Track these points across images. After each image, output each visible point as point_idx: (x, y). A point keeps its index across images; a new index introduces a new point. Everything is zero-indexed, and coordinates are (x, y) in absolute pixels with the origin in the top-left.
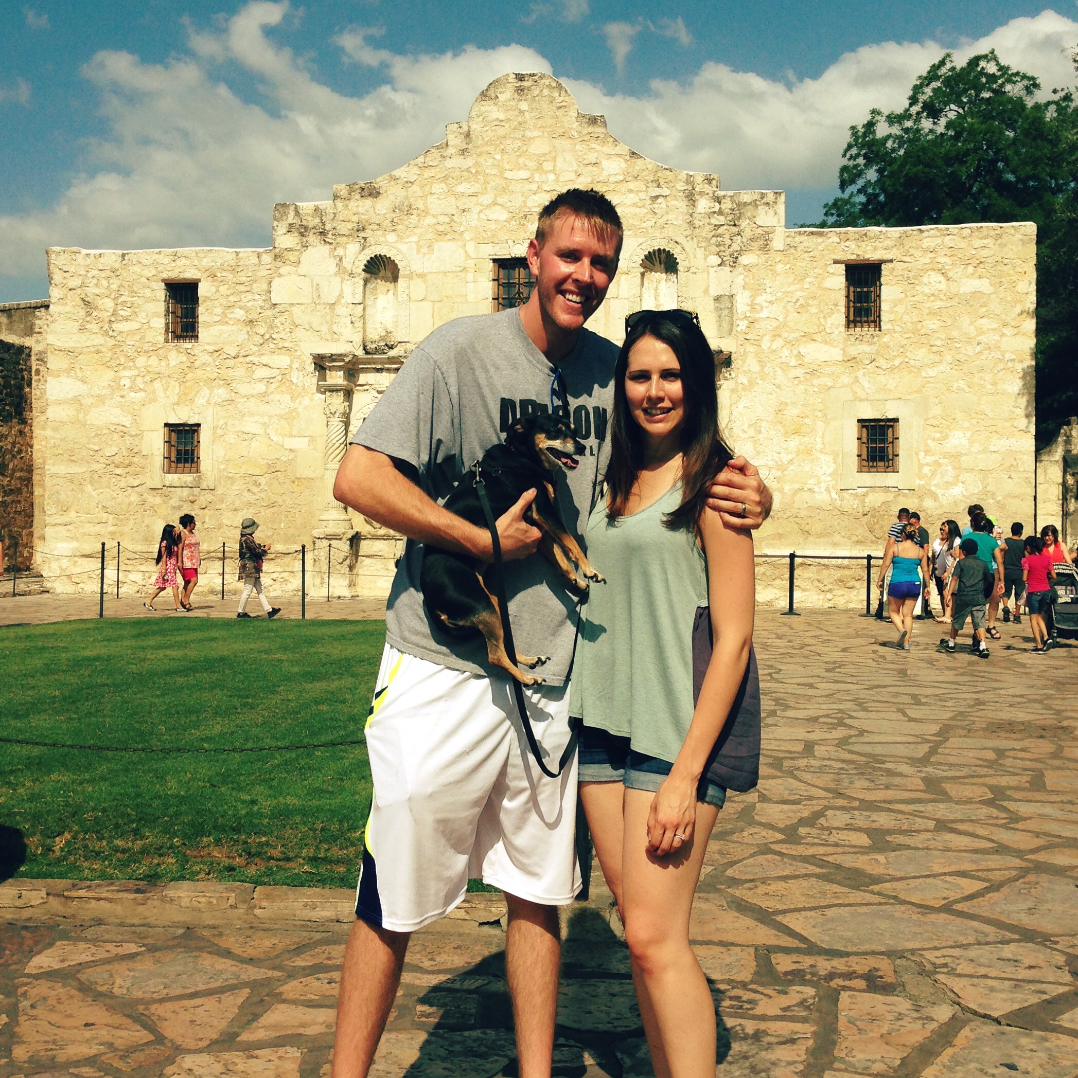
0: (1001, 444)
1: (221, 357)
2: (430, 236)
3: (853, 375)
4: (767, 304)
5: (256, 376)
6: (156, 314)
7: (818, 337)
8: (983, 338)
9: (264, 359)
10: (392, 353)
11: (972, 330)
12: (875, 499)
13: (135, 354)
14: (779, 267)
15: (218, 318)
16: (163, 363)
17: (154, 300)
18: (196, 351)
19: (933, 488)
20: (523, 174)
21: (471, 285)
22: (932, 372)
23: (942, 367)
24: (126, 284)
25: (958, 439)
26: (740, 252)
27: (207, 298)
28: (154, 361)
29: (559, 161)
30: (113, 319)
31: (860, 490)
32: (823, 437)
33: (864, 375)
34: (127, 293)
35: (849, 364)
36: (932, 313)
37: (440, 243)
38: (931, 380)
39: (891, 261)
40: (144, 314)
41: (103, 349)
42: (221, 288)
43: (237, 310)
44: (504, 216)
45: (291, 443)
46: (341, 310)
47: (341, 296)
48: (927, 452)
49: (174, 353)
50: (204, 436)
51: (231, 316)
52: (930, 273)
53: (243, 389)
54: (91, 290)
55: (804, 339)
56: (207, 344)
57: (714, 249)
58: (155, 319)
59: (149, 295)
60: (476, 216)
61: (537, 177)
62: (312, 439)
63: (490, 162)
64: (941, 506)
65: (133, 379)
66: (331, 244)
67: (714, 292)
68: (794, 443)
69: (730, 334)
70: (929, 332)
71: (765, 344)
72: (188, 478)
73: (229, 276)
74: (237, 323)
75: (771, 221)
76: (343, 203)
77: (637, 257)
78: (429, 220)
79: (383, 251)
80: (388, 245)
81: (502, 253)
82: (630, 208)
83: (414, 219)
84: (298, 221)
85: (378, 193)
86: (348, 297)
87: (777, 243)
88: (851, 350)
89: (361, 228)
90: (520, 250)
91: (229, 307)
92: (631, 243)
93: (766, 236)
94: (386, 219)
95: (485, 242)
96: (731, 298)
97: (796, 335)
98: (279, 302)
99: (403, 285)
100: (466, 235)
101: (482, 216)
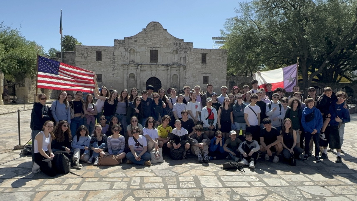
0: (222, 80)
1: (106, 64)
2: (140, 46)
4: (191, 59)
5: (112, 67)
6: (94, 56)
7: (198, 64)
8: (220, 65)
9: (113, 64)
10: (134, 64)
11: (219, 64)
13: (91, 63)
14: (193, 54)
15: (105, 57)
17: (94, 54)
18: (101, 63)
20: (155, 37)
21: (147, 54)
22: (213, 70)
23: (215, 69)
24: (89, 51)
25: (216, 79)
26: (187, 51)
27: (103, 54)
28: (94, 64)
29: (160, 35)
30: (87, 57)
32: (198, 78)
33: (204, 70)
34: (89, 53)
35: (202, 68)
36: (213, 61)
39: (208, 53)
40: (92, 56)
41: (85, 62)
42: (105, 53)
44: (152, 44)
45: (117, 78)
46: (125, 57)
47: (125, 55)
48: (213, 81)
49: (97, 63)
50: (103, 76)
52: (213, 55)
53: (109, 69)
54: (83, 52)
56: (103, 61)
57: (183, 50)
61: (157, 38)
62: (121, 77)
63: (149, 35)
65: (90, 67)
66: (124, 46)
67: (183, 57)
68: (194, 79)
69: (185, 63)
70: (213, 64)
71: (190, 65)
72: (101, 83)
73: (107, 51)
74: (108, 58)
75: (191, 47)
76: (126, 40)
77: (172, 51)
78: (140, 44)
79: (133, 48)
80: (133, 47)
81: (152, 49)
82: (171, 43)
83: (138, 43)
84: (119, 42)
85: (132, 39)
86: (127, 55)
87: (192, 50)
88: (202, 66)
89: (129, 44)
90: (154, 49)
91: (107, 55)
92: (171, 49)
93: (191, 49)
94: (133, 43)
95: (149, 47)
96: (186, 58)
97: (195, 64)
98: (115, 55)
99: (136, 53)
100: (146, 46)
101: (148, 43)
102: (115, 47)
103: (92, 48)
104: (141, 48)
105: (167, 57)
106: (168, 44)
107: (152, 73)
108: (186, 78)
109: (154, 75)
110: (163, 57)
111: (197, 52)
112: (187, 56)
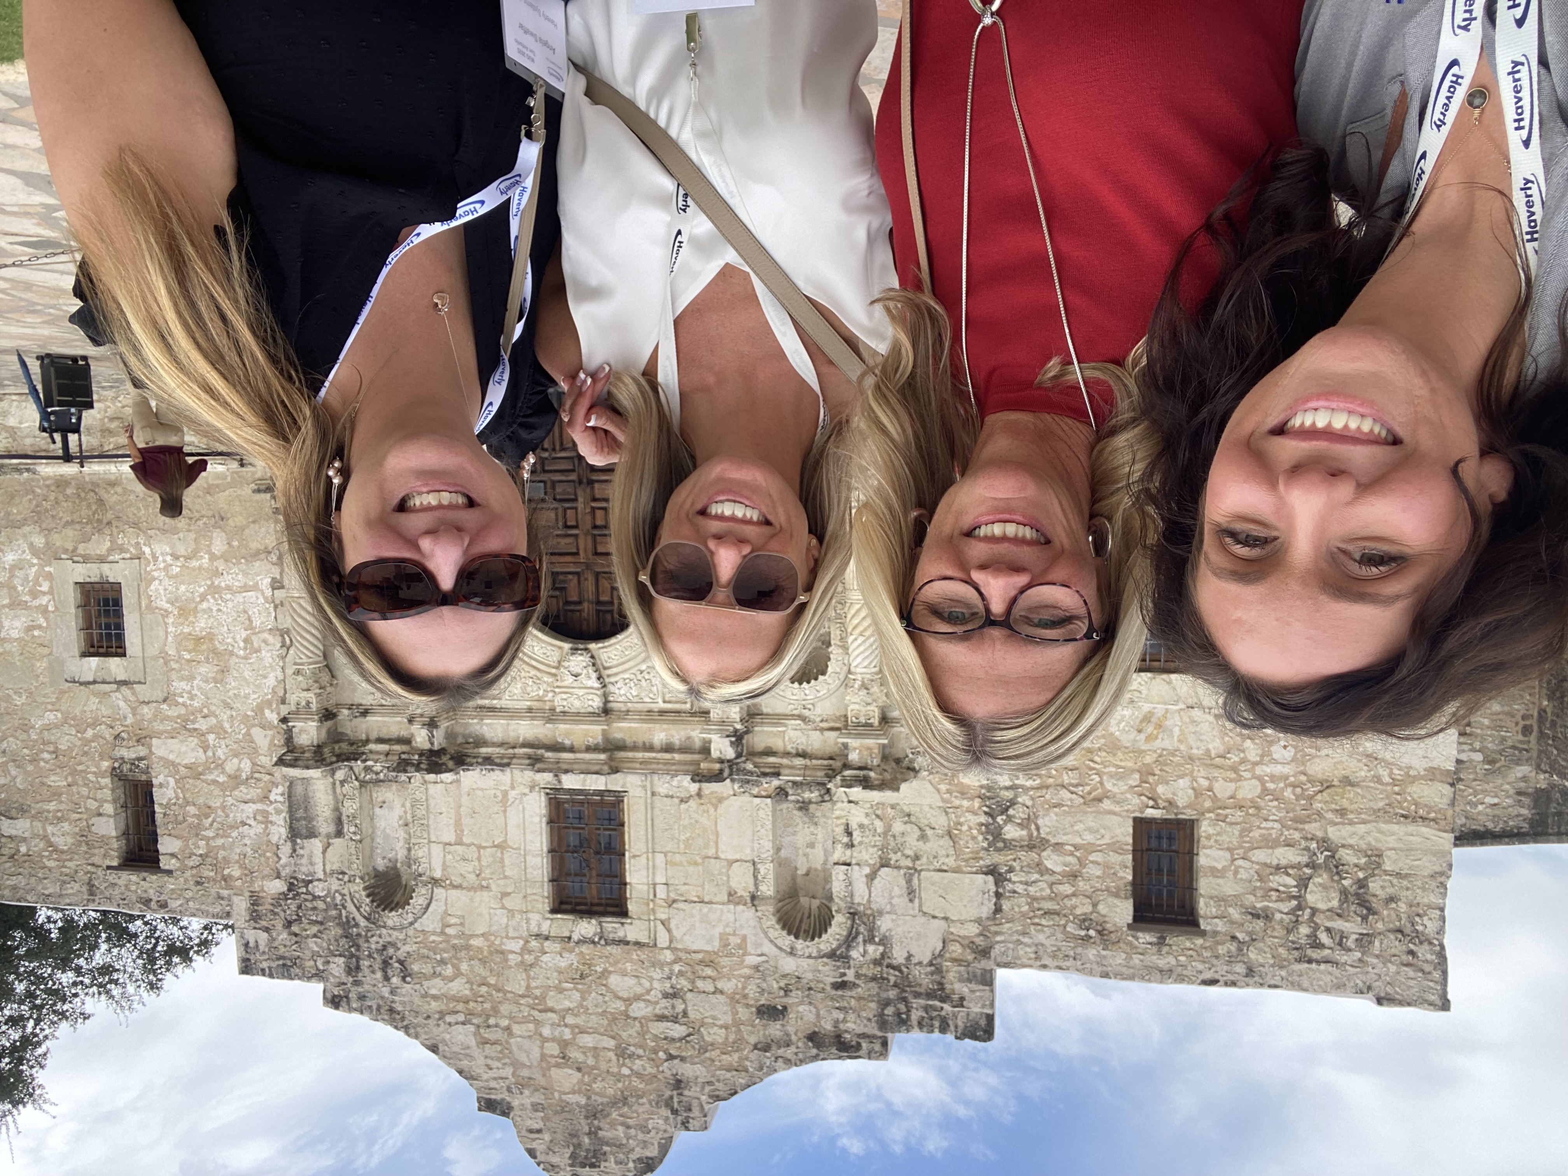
1: (1088, 788)
2: (725, 961)
3: (138, 717)
4: (248, 822)
6: (1214, 872)
7: (183, 771)
10: (776, 783)
12: (100, 545)
13: (1262, 803)
14: (236, 873)
15: (1093, 857)
16: (1205, 783)
17: (1221, 900)
18: (1136, 801)
19: (35, 561)
21: (660, 879)
22: (50, 717)
24: (1280, 932)
25: (15, 627)
26: (285, 896)
27: (1116, 895)
28: (1223, 789)
30: (1308, 871)
31: (117, 557)
32: (167, 633)
33: (125, 718)
34: (1278, 916)
35: (144, 733)
36: (56, 794)
37: (709, 948)
38: (50, 707)
39: (109, 867)
40: (1243, 875)
41: (1329, 816)
42: (1090, 909)
43: (1058, 869)
44: (614, 980)
46: (868, 855)
47: (872, 877)
48: (44, 611)
49: (1183, 800)
51: (1071, 859)
52: (65, 848)
55: (200, 769)
56: (1114, 813)
57: (321, 905)
58: (1220, 867)
59: (1231, 910)
60: (656, 985)
63: (637, 1066)
64: (25, 536)
66: (889, 966)
67: (316, 845)
68: (202, 624)
69: (291, 783)
70: (58, 770)
71: (246, 766)
73: (1070, 928)
74: (1058, 847)
75: (251, 935)
76: (873, 1029)
77: (418, 900)
78: (728, 986)
79: (800, 944)
80: (792, 953)
81: (611, 925)
82: (435, 975)
83: (752, 990)
84: (947, 1007)
85: (813, 1038)
86: (859, 875)
87: (241, 905)
88: (142, 751)
89: (841, 985)
90: (586, 927)
91: (1074, 876)
92: (430, 922)
93: (255, 916)
94: (796, 996)
95: (637, 943)
96: (294, 834)
97: (211, 777)
98: (981, 877)
99: (767, 889)
100: (668, 956)
101: (647, 984)
102: (985, 964)
103: (1240, 968)
104: (716, 945)
105: (459, 843)
106: (458, 974)
107: (594, 683)
108: (276, 642)
109: (579, 661)
110: (501, 847)
111: (198, 883)
112: (286, 849)
